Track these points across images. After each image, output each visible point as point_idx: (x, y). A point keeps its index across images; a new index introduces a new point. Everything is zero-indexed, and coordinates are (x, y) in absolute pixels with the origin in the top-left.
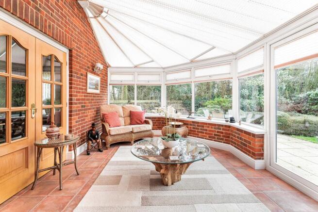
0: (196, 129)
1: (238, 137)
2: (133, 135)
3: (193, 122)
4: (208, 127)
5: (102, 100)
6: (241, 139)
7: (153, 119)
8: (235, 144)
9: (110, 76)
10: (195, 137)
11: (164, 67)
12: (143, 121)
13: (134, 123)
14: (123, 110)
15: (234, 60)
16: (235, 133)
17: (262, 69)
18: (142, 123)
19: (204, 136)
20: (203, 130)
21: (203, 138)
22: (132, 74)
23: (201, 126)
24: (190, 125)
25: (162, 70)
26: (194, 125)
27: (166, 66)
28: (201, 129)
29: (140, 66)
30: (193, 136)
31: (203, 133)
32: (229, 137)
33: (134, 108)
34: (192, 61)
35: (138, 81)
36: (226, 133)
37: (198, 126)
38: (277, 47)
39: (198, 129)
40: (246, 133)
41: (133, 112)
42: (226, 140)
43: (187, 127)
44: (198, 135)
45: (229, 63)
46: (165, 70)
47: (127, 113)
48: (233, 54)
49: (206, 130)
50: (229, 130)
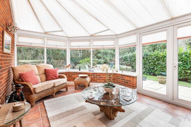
0: (96, 77)
1: (122, 79)
2: (55, 88)
3: (93, 73)
4: (103, 76)
5: (10, 60)
6: (124, 80)
7: (66, 73)
8: (120, 83)
9: (18, 38)
10: (95, 82)
11: (69, 36)
12: (57, 76)
13: (50, 79)
14: (38, 69)
15: (116, 38)
16: (120, 77)
17: (135, 44)
18: (57, 78)
19: (101, 81)
20: (100, 77)
21: (100, 82)
22: (42, 38)
23: (98, 76)
24: (91, 75)
25: (67, 39)
26: (94, 75)
27: (71, 36)
28: (99, 77)
29: (50, 33)
30: (94, 82)
31: (100, 79)
32: (115, 80)
33: (48, 67)
34: (92, 36)
35: (47, 45)
36: (113, 78)
37: (97, 75)
38: (144, 35)
39: (97, 77)
40: (127, 76)
41: (48, 70)
42: (113, 81)
43: (90, 77)
44: (97, 81)
45: (114, 39)
46: (70, 39)
47: (42, 71)
48: (116, 35)
49: (102, 77)
50: (115, 76)
